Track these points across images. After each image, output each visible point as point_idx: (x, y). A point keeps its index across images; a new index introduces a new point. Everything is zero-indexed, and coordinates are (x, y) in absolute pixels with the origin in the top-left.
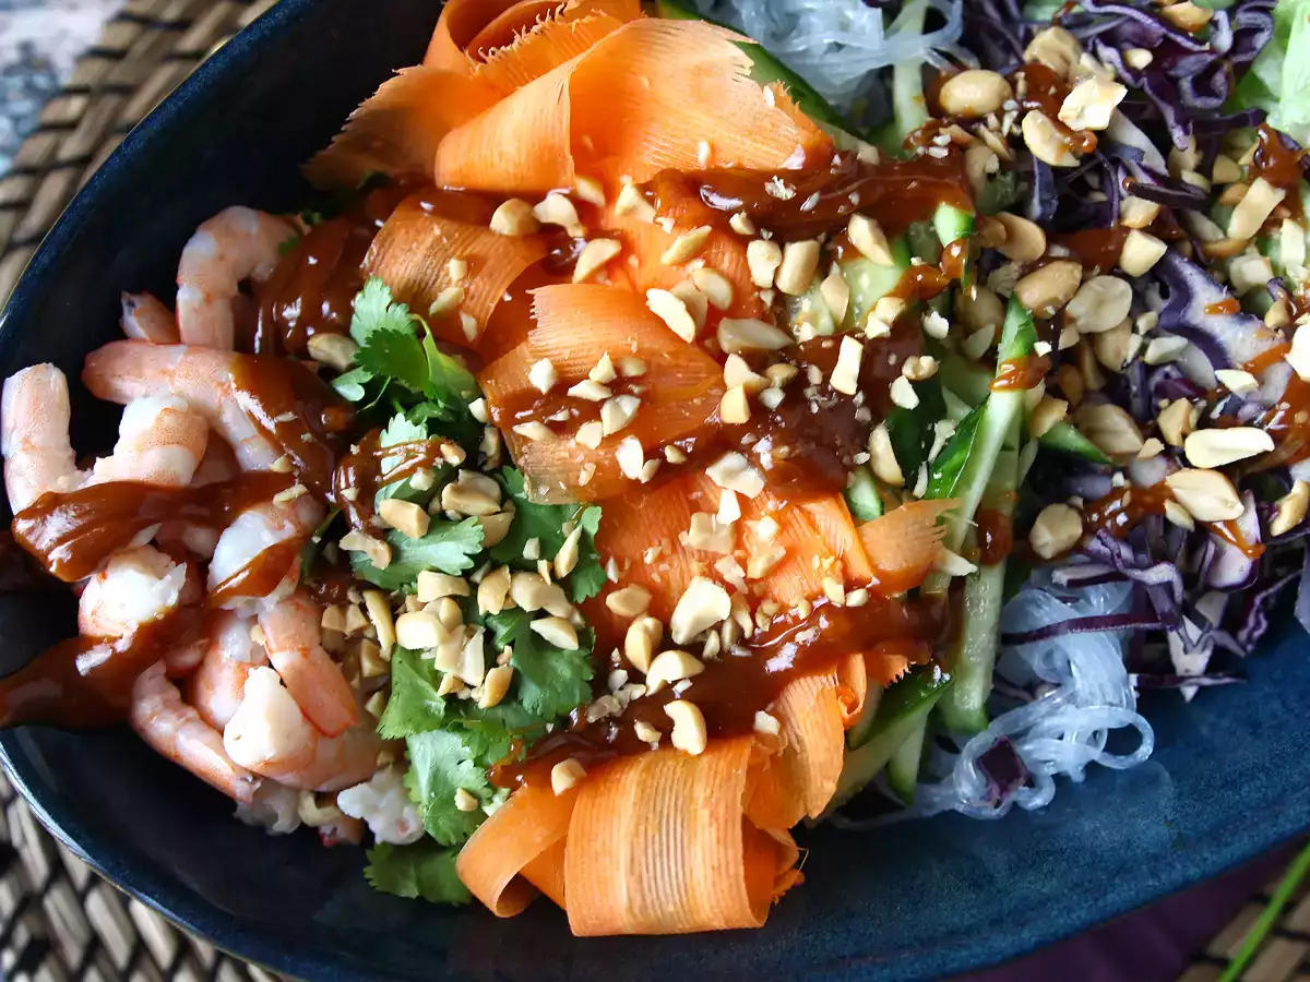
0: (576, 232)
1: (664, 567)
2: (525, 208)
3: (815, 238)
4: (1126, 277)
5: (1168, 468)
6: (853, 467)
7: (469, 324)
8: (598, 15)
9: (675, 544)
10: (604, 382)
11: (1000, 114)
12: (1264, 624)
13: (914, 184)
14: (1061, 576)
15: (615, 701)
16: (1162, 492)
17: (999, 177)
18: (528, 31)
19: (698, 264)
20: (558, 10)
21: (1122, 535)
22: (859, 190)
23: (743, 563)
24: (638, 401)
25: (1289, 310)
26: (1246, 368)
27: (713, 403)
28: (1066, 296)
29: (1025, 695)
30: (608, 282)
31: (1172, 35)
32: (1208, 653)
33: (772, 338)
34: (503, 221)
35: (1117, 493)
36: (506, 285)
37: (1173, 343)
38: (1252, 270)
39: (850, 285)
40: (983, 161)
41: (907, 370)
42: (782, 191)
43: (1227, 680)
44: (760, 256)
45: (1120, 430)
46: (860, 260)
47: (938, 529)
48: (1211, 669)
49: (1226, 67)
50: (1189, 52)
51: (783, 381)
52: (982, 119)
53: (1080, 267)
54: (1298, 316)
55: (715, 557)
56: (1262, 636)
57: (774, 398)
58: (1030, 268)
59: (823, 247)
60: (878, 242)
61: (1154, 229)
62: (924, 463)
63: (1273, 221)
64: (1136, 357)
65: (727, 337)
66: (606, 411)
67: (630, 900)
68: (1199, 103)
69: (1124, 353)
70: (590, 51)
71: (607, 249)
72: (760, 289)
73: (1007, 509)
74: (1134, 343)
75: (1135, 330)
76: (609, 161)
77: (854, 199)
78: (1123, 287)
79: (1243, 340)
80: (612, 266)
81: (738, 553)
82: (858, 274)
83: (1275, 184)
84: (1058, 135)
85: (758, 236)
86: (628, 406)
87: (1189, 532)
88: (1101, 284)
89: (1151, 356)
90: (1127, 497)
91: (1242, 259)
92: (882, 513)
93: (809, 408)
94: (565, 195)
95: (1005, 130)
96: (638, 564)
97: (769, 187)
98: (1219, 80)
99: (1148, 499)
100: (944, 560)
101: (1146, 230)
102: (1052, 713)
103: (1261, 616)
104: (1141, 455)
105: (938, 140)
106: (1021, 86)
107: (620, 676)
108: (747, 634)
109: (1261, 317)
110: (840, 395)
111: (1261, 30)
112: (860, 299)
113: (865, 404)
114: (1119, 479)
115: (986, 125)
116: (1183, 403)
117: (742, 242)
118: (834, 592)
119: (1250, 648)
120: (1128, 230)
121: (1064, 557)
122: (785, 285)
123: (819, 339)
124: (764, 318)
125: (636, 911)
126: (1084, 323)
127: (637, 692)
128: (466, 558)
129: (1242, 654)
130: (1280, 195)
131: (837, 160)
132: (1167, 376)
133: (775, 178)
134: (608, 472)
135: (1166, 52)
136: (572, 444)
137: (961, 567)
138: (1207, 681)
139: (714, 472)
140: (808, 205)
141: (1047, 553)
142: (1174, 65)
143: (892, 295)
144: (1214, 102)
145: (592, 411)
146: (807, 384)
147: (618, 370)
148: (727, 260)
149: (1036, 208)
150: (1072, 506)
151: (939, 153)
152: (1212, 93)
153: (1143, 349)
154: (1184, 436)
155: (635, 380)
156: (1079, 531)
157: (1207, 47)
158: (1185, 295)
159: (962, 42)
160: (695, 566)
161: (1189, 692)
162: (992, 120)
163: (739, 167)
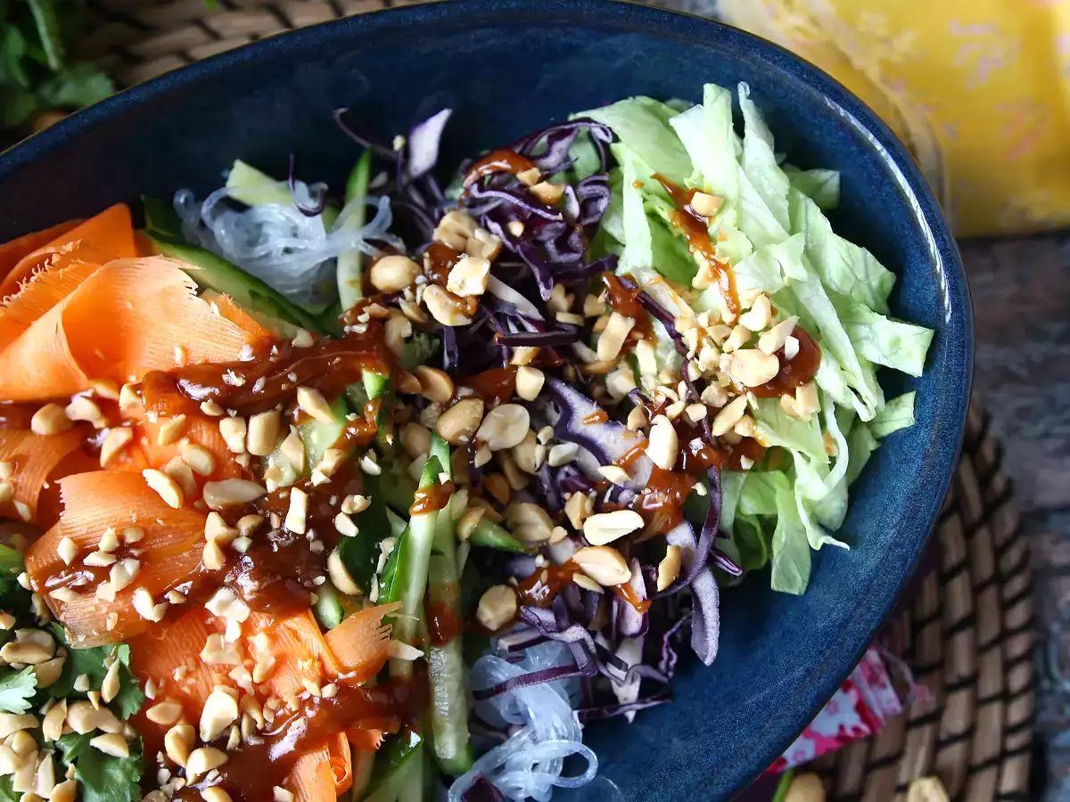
0: (99, 423)
1: (191, 681)
2: (57, 411)
3: (273, 408)
4: (523, 402)
5: (576, 546)
6: (316, 589)
7: (22, 509)
8: (77, 263)
9: (198, 661)
10: (110, 550)
11: (414, 288)
12: (675, 657)
13: (337, 359)
14: (505, 644)
15: (161, 794)
16: (573, 567)
17: (416, 339)
18: (28, 281)
19: (184, 442)
20: (46, 262)
21: (547, 604)
22: (294, 371)
23: (250, 669)
24: (137, 563)
25: (646, 414)
26: (618, 464)
27: (197, 555)
28: (472, 426)
29: (502, 736)
30: (129, 460)
31: (534, 210)
32: (637, 684)
33: (248, 491)
34: (40, 424)
35: (539, 570)
36: (45, 475)
37: (568, 448)
38: (620, 383)
39: (303, 441)
40: (399, 329)
41: (345, 508)
42: (235, 380)
43: (654, 703)
44: (230, 429)
45: (536, 524)
46: (311, 421)
47: (383, 629)
48: (643, 695)
49: (578, 229)
50: (548, 221)
51: (249, 530)
52: (400, 293)
53: (481, 403)
54: (652, 418)
55: (230, 668)
56: (675, 665)
57: (242, 545)
58: (446, 407)
59: (282, 413)
60: (320, 407)
61: (536, 364)
62: (375, 575)
63: (630, 343)
64: (543, 462)
65: (211, 498)
66: (113, 573)
68: (564, 258)
69: (533, 460)
70: (76, 291)
71: (121, 436)
72: (236, 455)
73: (449, 599)
74: (539, 451)
75: (538, 442)
76: (119, 365)
77: (292, 377)
78: (521, 411)
79: (615, 442)
80: (130, 447)
81: (247, 662)
82: (311, 431)
83: (625, 315)
84: (450, 302)
85: (226, 415)
86: (130, 566)
87: (600, 594)
88: (500, 412)
89: (553, 460)
90: (544, 576)
91: (614, 374)
92: (341, 621)
93: (272, 548)
94: (86, 398)
95: (418, 301)
96: (170, 682)
97: (225, 377)
98: (574, 239)
99: (561, 575)
100: (397, 650)
101: (529, 366)
102: (521, 749)
103: (671, 651)
104: (551, 541)
105: (362, 318)
106: (427, 263)
107: (164, 773)
108: (259, 726)
109: (625, 423)
110: (295, 534)
111: (602, 197)
112: (312, 452)
113: (317, 538)
114: (540, 561)
115: (404, 298)
116: (579, 495)
117: (214, 421)
118: (312, 688)
119: (671, 674)
120: (516, 367)
121: (507, 627)
122: (254, 448)
123: (279, 490)
124: (244, 475)
126: (495, 444)
127: (179, 784)
128: (25, 701)
129: (665, 680)
130: (631, 322)
131: (275, 350)
132: (567, 474)
133: (228, 370)
134: (129, 618)
135: (532, 224)
136: (96, 601)
137: (411, 654)
138: (639, 707)
139: (211, 605)
140: (258, 387)
141: (493, 626)
142: (540, 233)
143: (334, 447)
144: (575, 257)
145: (102, 574)
146: (270, 528)
147: (121, 539)
148: (206, 437)
149: (447, 360)
150: (510, 585)
151: (361, 329)
152: (571, 250)
153: (546, 456)
154: (583, 520)
155: (134, 545)
156: (513, 606)
157: (560, 217)
158: (568, 412)
159: (390, 231)
160: (216, 677)
161: (631, 715)
162: (407, 293)
163: (206, 363)
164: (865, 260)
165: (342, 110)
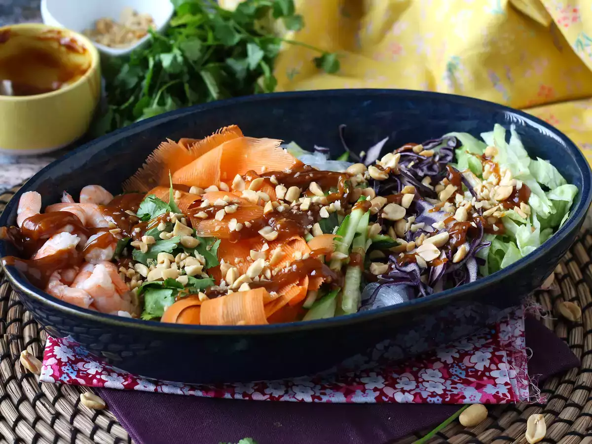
3: (300, 187)
4: (403, 206)
6: (307, 229)
17: (362, 184)
18: (209, 136)
19: (259, 192)
22: (313, 173)
28: (383, 206)
37: (420, 224)
39: (310, 197)
40: (356, 179)
41: (325, 208)
42: (288, 171)
44: (280, 190)
47: (334, 241)
49: (438, 164)
53: (386, 199)
59: (301, 193)
63: (454, 194)
64: (408, 229)
66: (226, 208)
67: (223, 312)
68: (430, 173)
69: (404, 228)
72: (279, 199)
73: (360, 252)
74: (408, 225)
75: (408, 222)
77: (311, 175)
78: (402, 209)
79: (441, 217)
83: (454, 185)
84: (380, 171)
85: (279, 184)
87: (425, 266)
88: (394, 206)
89: (413, 228)
93: (293, 213)
95: (365, 177)
96: (232, 262)
98: (435, 167)
99: (410, 256)
101: (409, 192)
104: (408, 246)
107: (223, 284)
110: (303, 211)
111: (449, 156)
113: (311, 214)
114: (401, 254)
117: (274, 186)
118: (299, 256)
120: (404, 193)
122: (288, 198)
125: (225, 316)
126: (390, 215)
128: (175, 244)
130: (456, 188)
131: (305, 166)
132: (418, 232)
134: (224, 230)
136: (213, 221)
139: (262, 232)
140: (296, 176)
141: (376, 274)
146: (292, 209)
148: (269, 190)
153: (410, 227)
154: (422, 241)
155: (236, 203)
158: (422, 209)
164: (554, 170)
165: (344, 125)
